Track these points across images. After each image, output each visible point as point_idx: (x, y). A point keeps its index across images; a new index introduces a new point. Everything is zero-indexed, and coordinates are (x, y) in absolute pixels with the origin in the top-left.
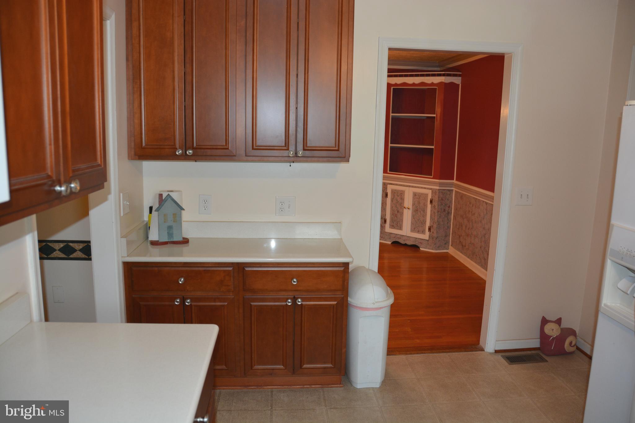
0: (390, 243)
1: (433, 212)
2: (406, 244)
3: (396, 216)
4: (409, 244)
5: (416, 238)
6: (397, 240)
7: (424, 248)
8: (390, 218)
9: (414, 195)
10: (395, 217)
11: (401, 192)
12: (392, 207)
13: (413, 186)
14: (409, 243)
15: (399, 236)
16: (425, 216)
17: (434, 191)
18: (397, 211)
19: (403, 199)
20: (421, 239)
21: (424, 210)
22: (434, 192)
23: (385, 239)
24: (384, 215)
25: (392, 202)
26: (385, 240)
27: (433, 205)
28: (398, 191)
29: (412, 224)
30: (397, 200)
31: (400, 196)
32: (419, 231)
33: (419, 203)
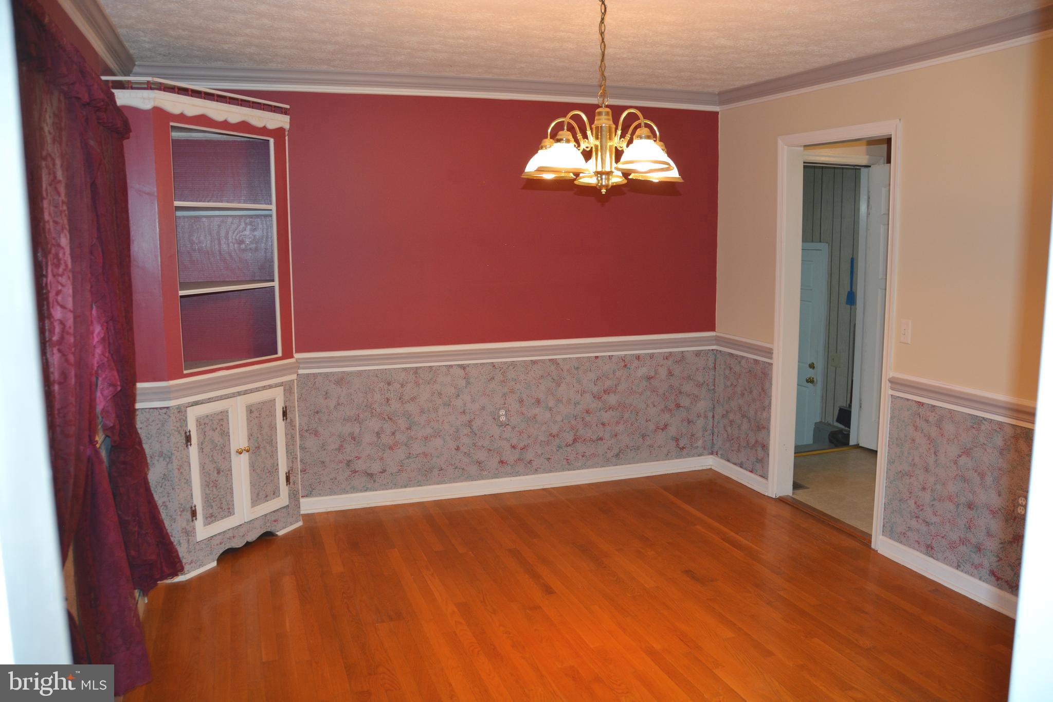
0: (214, 564)
1: (289, 436)
2: (248, 543)
3: (215, 484)
4: (254, 539)
5: (266, 515)
6: (228, 546)
7: (284, 528)
8: (202, 497)
9: (249, 412)
10: (215, 490)
11: (220, 417)
12: (202, 467)
13: (246, 390)
14: (252, 537)
15: (230, 534)
16: (273, 454)
17: (287, 387)
18: (216, 472)
19: (225, 434)
20: (274, 512)
21: (272, 440)
22: (288, 389)
23: (198, 563)
24: (189, 497)
25: (203, 452)
26: (200, 566)
27: (289, 420)
28: (211, 415)
29: (253, 485)
30: (213, 442)
31: (219, 429)
32: (267, 496)
33: (260, 427)
